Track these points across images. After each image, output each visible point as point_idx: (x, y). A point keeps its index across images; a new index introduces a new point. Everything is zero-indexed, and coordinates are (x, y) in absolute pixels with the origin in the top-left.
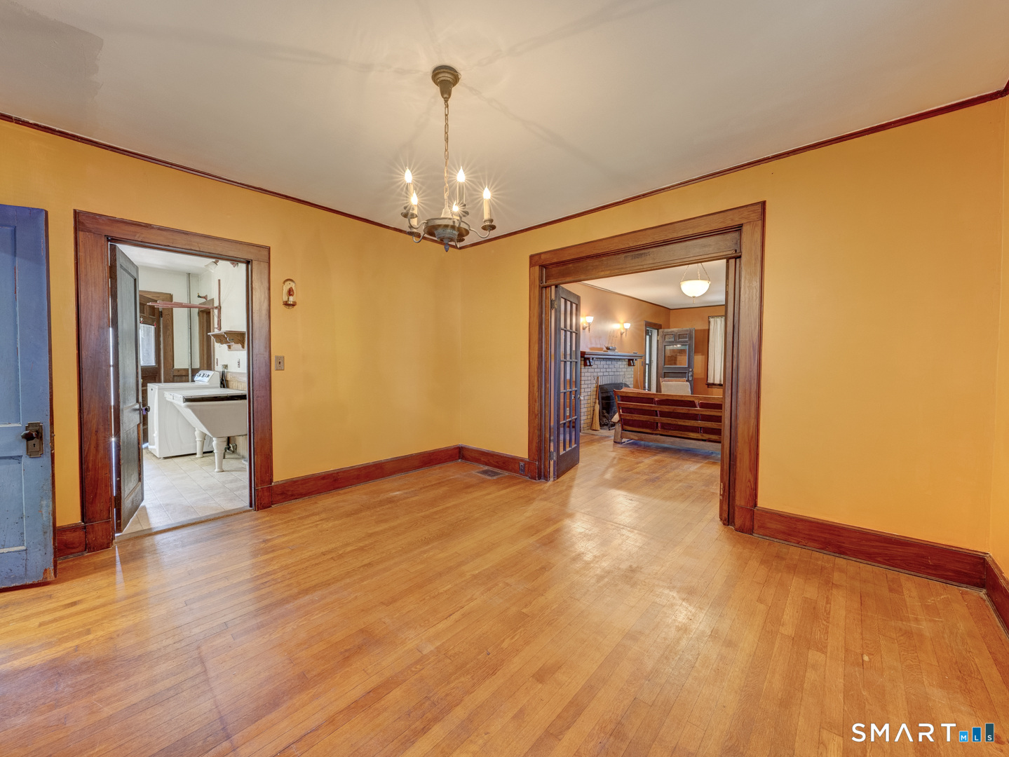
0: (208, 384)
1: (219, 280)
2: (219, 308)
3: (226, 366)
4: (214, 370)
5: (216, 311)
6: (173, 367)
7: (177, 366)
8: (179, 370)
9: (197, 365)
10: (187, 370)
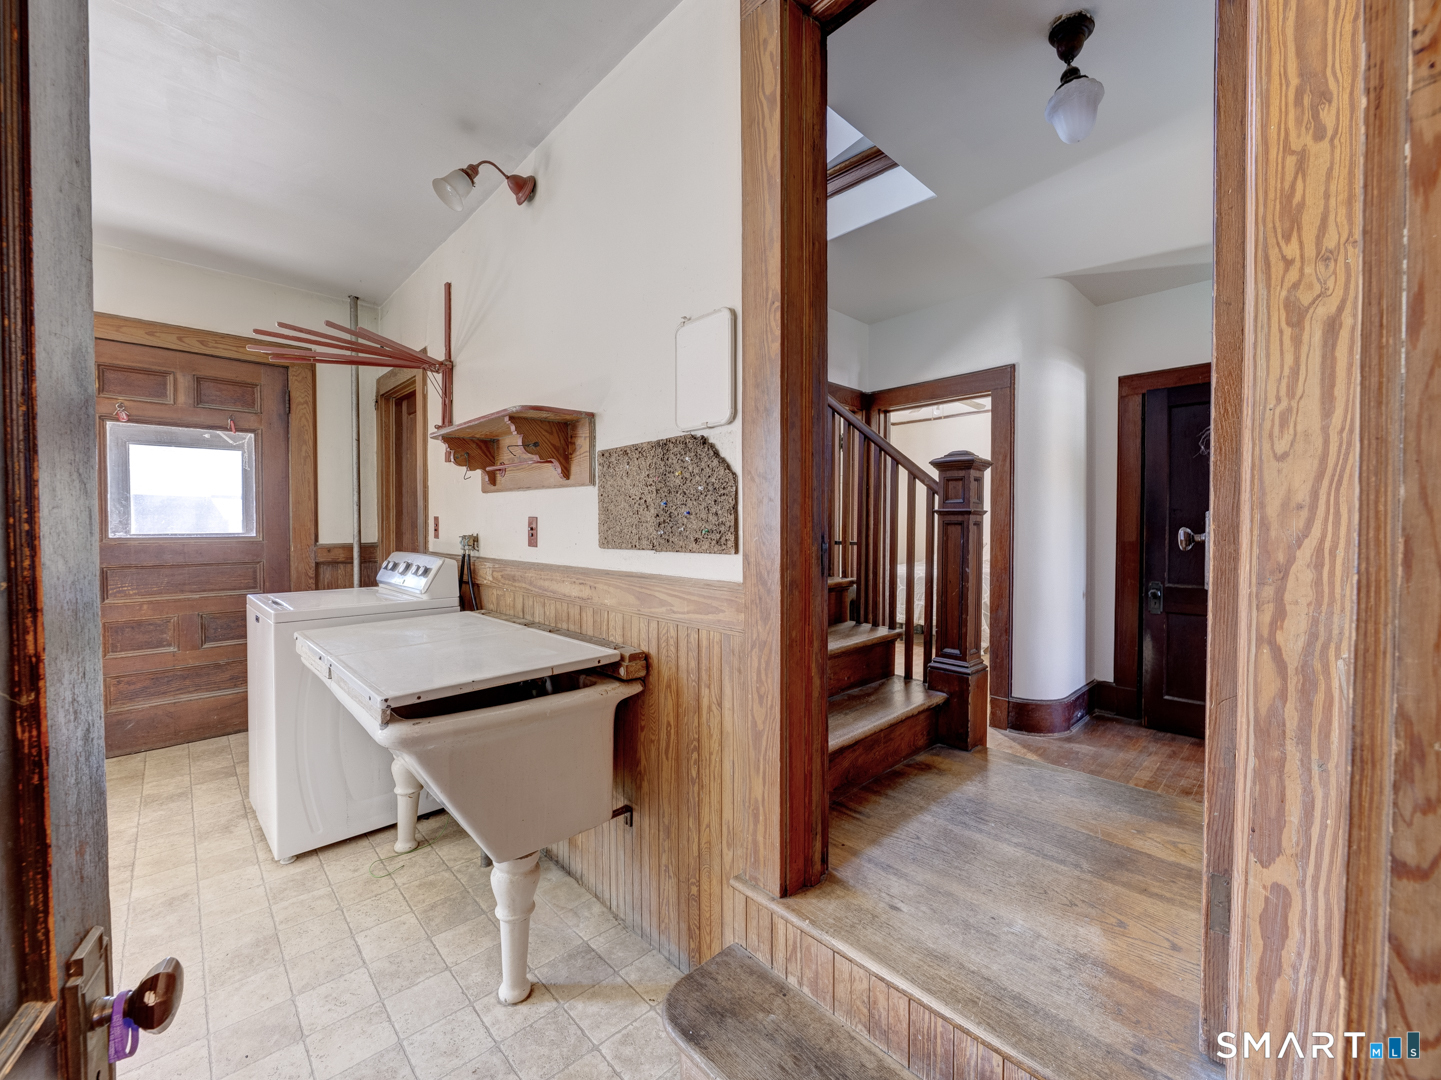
0: (425, 598)
1: (448, 286)
2: (447, 369)
3: (474, 541)
4: (425, 551)
5: (435, 380)
6: (316, 540)
7: (325, 538)
8: (329, 549)
9: (372, 535)
10: (349, 548)
